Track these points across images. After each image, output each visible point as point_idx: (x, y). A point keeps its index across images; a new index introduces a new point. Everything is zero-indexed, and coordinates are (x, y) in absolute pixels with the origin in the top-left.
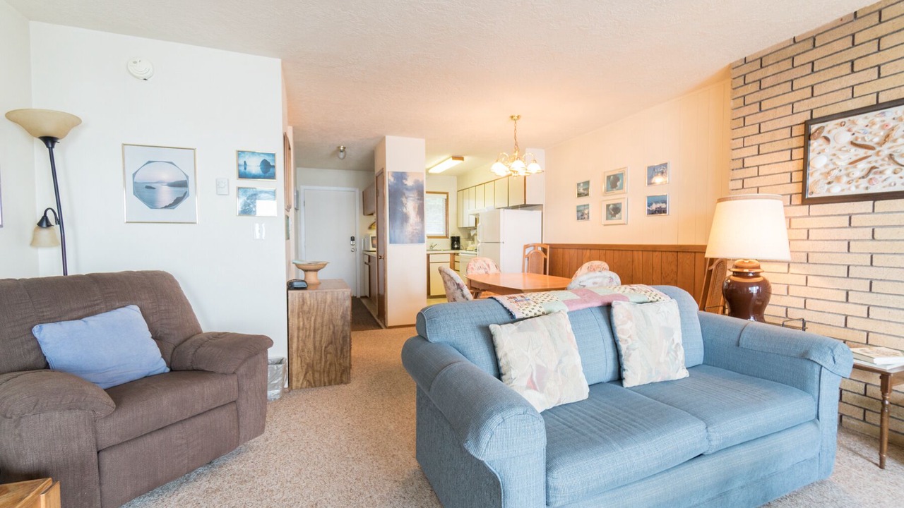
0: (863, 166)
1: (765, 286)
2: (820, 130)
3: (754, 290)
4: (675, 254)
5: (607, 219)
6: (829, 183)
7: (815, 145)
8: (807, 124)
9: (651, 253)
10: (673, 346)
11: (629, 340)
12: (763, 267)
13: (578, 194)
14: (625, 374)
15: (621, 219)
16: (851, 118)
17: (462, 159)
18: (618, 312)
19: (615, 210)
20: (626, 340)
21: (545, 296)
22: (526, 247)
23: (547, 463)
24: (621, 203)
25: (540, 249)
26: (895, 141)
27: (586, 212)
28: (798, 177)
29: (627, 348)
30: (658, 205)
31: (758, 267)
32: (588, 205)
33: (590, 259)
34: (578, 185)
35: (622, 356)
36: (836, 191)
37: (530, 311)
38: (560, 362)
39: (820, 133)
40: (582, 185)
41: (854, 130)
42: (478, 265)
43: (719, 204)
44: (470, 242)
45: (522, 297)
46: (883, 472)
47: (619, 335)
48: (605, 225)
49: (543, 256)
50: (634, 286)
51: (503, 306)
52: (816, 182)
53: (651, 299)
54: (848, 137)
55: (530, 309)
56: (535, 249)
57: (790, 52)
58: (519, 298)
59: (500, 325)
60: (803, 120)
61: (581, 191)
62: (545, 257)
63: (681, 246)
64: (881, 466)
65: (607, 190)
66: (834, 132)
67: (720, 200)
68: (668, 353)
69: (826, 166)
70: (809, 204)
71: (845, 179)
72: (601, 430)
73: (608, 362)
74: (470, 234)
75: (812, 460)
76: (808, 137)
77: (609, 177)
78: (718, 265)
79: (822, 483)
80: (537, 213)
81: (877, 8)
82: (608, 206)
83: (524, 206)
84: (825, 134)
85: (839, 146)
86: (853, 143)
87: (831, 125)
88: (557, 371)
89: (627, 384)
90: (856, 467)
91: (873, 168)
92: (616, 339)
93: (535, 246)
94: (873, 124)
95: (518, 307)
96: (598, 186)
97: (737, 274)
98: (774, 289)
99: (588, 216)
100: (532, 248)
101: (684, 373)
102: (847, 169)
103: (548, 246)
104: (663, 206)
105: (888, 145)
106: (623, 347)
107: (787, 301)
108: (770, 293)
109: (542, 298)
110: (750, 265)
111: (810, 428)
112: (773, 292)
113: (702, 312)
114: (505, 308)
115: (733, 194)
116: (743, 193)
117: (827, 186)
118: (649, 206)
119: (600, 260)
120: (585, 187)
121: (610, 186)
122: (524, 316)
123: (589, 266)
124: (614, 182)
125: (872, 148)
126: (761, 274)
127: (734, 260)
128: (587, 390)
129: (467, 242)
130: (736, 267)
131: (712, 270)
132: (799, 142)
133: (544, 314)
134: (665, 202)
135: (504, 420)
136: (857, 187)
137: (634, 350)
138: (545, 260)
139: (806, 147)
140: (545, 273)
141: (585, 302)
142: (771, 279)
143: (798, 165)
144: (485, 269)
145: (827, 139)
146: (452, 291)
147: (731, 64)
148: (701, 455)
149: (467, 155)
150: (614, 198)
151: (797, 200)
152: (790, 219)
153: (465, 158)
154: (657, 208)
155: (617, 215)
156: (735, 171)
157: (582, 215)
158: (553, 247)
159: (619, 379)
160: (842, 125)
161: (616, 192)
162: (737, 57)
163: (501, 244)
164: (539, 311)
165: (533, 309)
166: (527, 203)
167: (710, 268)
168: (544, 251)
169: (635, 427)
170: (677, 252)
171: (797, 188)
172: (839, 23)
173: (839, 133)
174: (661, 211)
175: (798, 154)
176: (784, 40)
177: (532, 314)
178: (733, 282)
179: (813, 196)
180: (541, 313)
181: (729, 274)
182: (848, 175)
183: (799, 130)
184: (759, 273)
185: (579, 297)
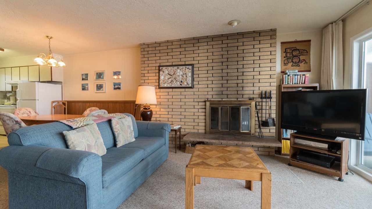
0: (170, 80)
1: (151, 111)
2: (162, 69)
3: (149, 113)
4: (124, 104)
5: (97, 90)
6: (164, 83)
7: (161, 73)
8: (159, 66)
9: (115, 104)
10: (131, 131)
11: (118, 131)
12: (151, 106)
13: (82, 79)
14: (117, 143)
15: (103, 90)
16: (168, 67)
17: (3, 50)
18: (114, 122)
19: (99, 87)
20: (117, 131)
21: (84, 119)
22: (53, 102)
23: (102, 172)
24: (103, 84)
25: (61, 103)
26: (175, 75)
27: (87, 87)
28: (157, 81)
29: (118, 134)
30: (118, 86)
31: (150, 106)
32: (88, 84)
33: (89, 107)
34: (82, 75)
35: (116, 137)
36: (165, 85)
37: (79, 125)
38: (96, 142)
39: (162, 70)
40: (84, 75)
41: (168, 70)
42: (22, 112)
43: (139, 87)
44: (6, 101)
45: (73, 120)
46: (176, 154)
47: (115, 130)
48: (96, 93)
49: (64, 106)
50: (116, 114)
51: (65, 124)
52: (162, 83)
53: (123, 117)
54: (167, 72)
55: (79, 124)
56: (58, 103)
57: (155, 45)
58: (72, 121)
59: (68, 131)
60: (158, 66)
61: (84, 77)
62: (65, 107)
63: (126, 101)
64: (176, 153)
65: (97, 78)
66: (165, 70)
67: (139, 86)
68: (130, 133)
69: (163, 79)
70: (160, 89)
71: (167, 83)
72: (115, 160)
73: (111, 140)
74: (6, 95)
75: (165, 155)
76: (159, 70)
77: (97, 73)
78: (138, 107)
79: (166, 160)
80: (59, 86)
81: (172, 41)
82: (97, 85)
83: (51, 82)
84: (163, 70)
85: (166, 74)
86: (168, 74)
87: (164, 68)
88: (95, 145)
89: (118, 146)
90: (172, 155)
91: (172, 81)
92: (113, 132)
93: (58, 102)
94: (172, 70)
95: (73, 124)
96: (92, 77)
97: (144, 109)
98: (154, 113)
99: (88, 89)
100: (57, 103)
101: (134, 140)
102: (167, 80)
103: (66, 102)
104: (119, 86)
105: (174, 75)
106: (116, 134)
107: (156, 116)
108: (152, 114)
109: (83, 120)
110: (148, 106)
111: (164, 146)
112: (153, 114)
113: (137, 121)
114: (67, 125)
115: (142, 84)
116: (145, 84)
117: (164, 84)
118: (114, 86)
119: (94, 107)
120: (86, 76)
121: (98, 77)
122: (77, 127)
123: (90, 109)
124: (100, 76)
125: (172, 76)
126: (150, 108)
127: (143, 105)
128: (106, 151)
129: (3, 100)
130: (144, 106)
131: (136, 109)
132: (157, 71)
133: (85, 125)
134: (120, 85)
135: (88, 160)
136: (169, 85)
137: (120, 134)
138: (65, 108)
139: (159, 73)
140: (65, 114)
141: (101, 120)
142: (153, 110)
143: (157, 78)
144: (28, 114)
145: (163, 71)
146: (11, 125)
147: (140, 44)
148: (143, 159)
149: (7, 48)
150: (100, 82)
151: (157, 87)
152: (156, 92)
153: (5, 50)
154: (117, 86)
155: (101, 89)
156: (142, 77)
157: (84, 88)
158: (69, 102)
159: (115, 145)
160: (166, 68)
161: (101, 80)
162: (142, 42)
163: (37, 101)
164: (83, 124)
165: (80, 124)
166: (53, 80)
167: (136, 108)
168: (64, 104)
169: (126, 156)
170: (125, 103)
171: (157, 84)
172: (165, 42)
173: (166, 71)
174: (119, 88)
175: (157, 74)
176: (153, 41)
177: (80, 126)
178: (143, 111)
179: (161, 86)
180: (84, 125)
181: (142, 109)
182: (168, 82)
183: (157, 68)
184: (149, 108)
185: (98, 118)
